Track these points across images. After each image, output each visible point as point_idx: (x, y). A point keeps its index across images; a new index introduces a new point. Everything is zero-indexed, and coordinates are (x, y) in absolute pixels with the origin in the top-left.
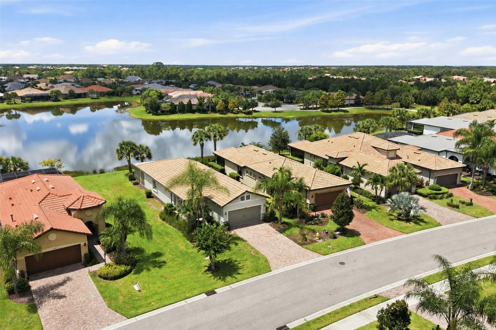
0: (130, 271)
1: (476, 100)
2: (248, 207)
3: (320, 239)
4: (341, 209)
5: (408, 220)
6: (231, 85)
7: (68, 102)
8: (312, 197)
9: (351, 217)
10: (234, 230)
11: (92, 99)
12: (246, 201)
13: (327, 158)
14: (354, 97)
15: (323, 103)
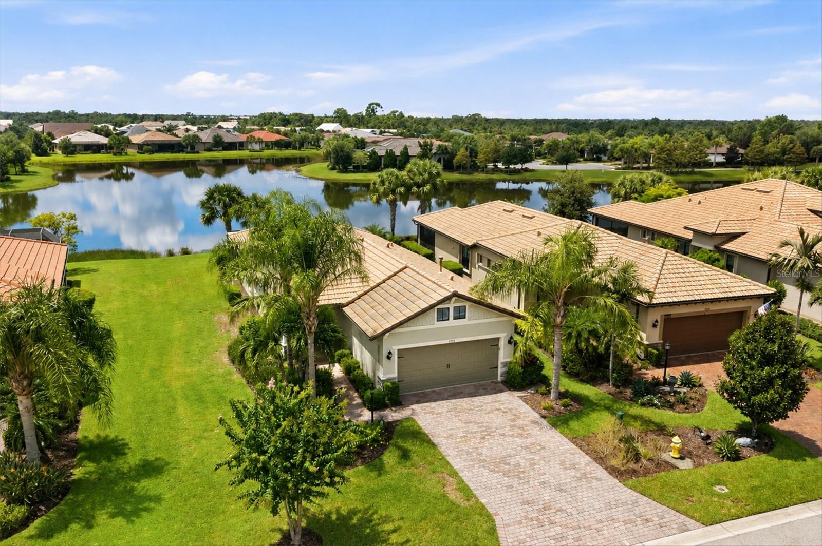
0: (24, 523)
2: (457, 340)
3: (682, 458)
4: (761, 365)
8: (654, 326)
9: (794, 392)
10: (414, 407)
11: (251, 151)
12: (452, 322)
13: (689, 235)
14: (724, 149)
15: (664, 155)
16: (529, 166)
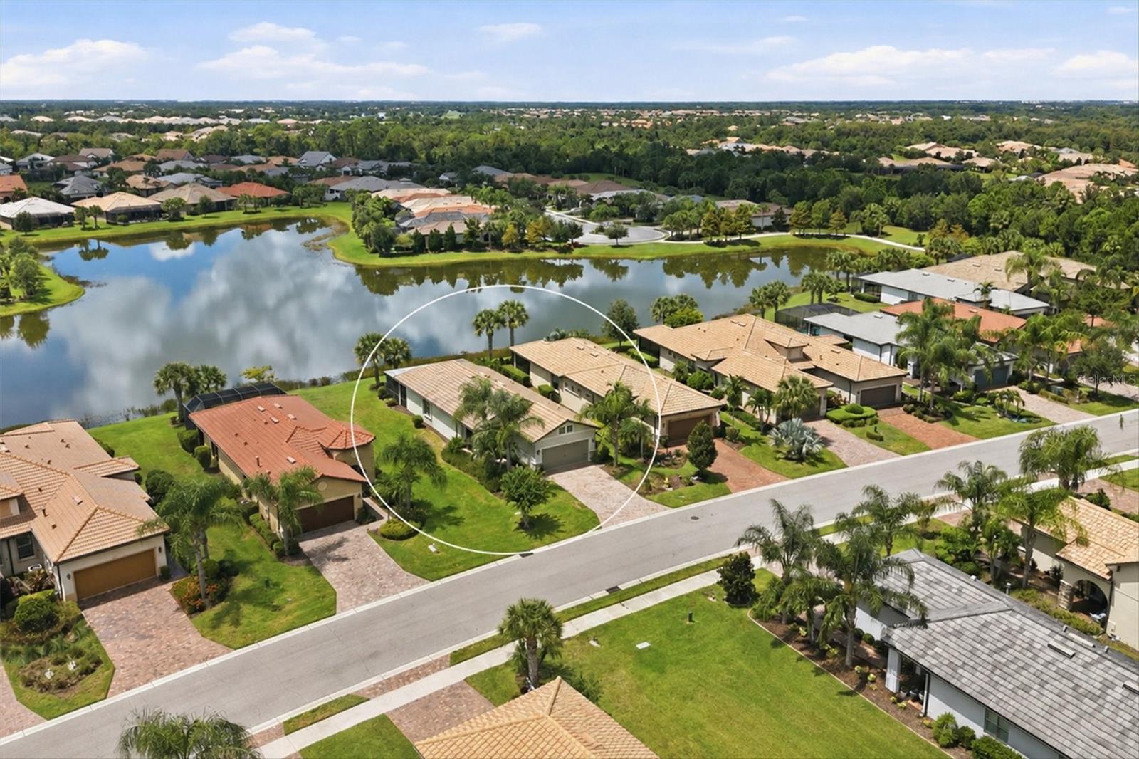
1: (1001, 223)
2: (570, 442)
3: (669, 487)
4: (699, 444)
5: (801, 459)
6: (527, 176)
8: (664, 426)
10: (551, 476)
11: (246, 213)
12: (566, 434)
13: (694, 359)
14: (772, 213)
15: (710, 228)
16: (579, 240)
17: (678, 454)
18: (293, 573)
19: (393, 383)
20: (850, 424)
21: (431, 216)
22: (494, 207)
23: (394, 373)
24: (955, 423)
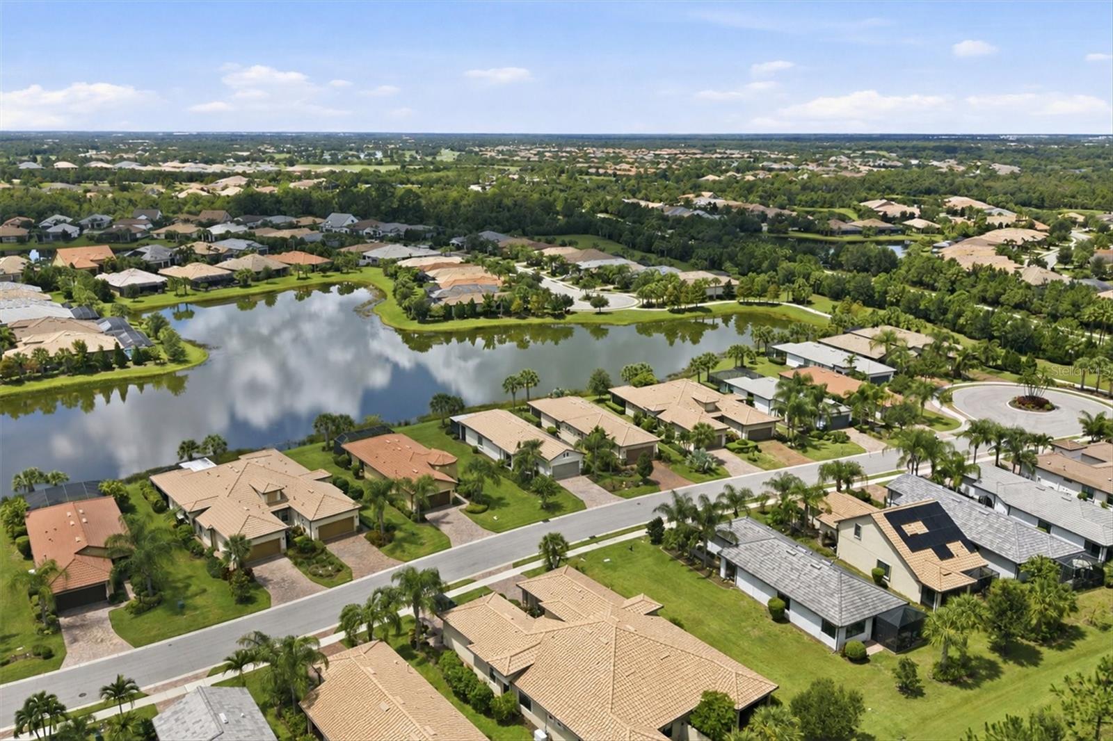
0: (488, 508)
2: (568, 462)
3: (626, 487)
5: (705, 472)
7: (263, 287)
8: (624, 453)
9: (651, 469)
10: (558, 481)
11: (298, 278)
12: (566, 458)
13: (647, 410)
14: (723, 284)
15: (672, 298)
16: (572, 308)
17: (632, 469)
18: (426, 531)
19: (456, 425)
20: (739, 451)
21: (456, 289)
22: (502, 278)
23: (456, 419)
24: (805, 452)
